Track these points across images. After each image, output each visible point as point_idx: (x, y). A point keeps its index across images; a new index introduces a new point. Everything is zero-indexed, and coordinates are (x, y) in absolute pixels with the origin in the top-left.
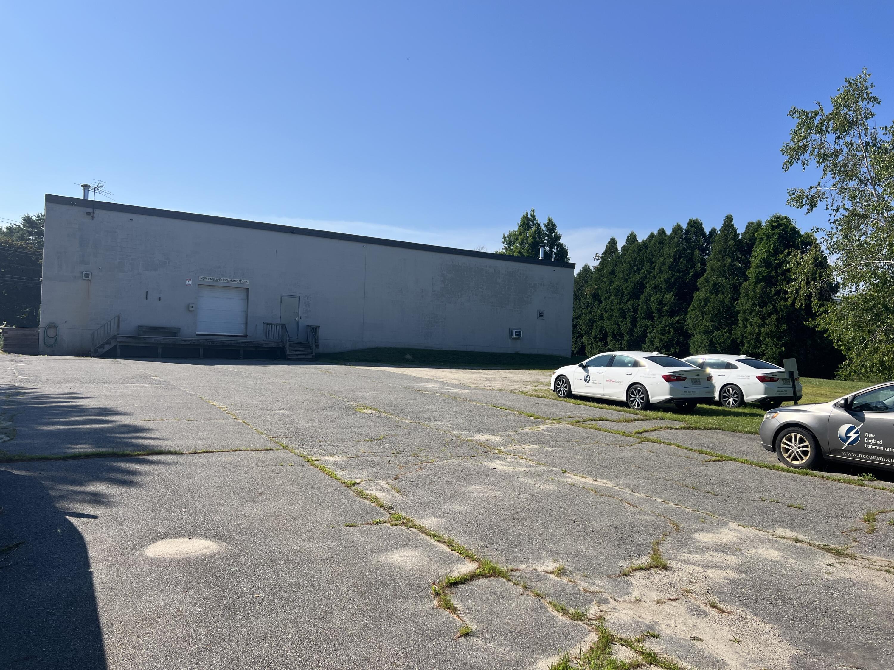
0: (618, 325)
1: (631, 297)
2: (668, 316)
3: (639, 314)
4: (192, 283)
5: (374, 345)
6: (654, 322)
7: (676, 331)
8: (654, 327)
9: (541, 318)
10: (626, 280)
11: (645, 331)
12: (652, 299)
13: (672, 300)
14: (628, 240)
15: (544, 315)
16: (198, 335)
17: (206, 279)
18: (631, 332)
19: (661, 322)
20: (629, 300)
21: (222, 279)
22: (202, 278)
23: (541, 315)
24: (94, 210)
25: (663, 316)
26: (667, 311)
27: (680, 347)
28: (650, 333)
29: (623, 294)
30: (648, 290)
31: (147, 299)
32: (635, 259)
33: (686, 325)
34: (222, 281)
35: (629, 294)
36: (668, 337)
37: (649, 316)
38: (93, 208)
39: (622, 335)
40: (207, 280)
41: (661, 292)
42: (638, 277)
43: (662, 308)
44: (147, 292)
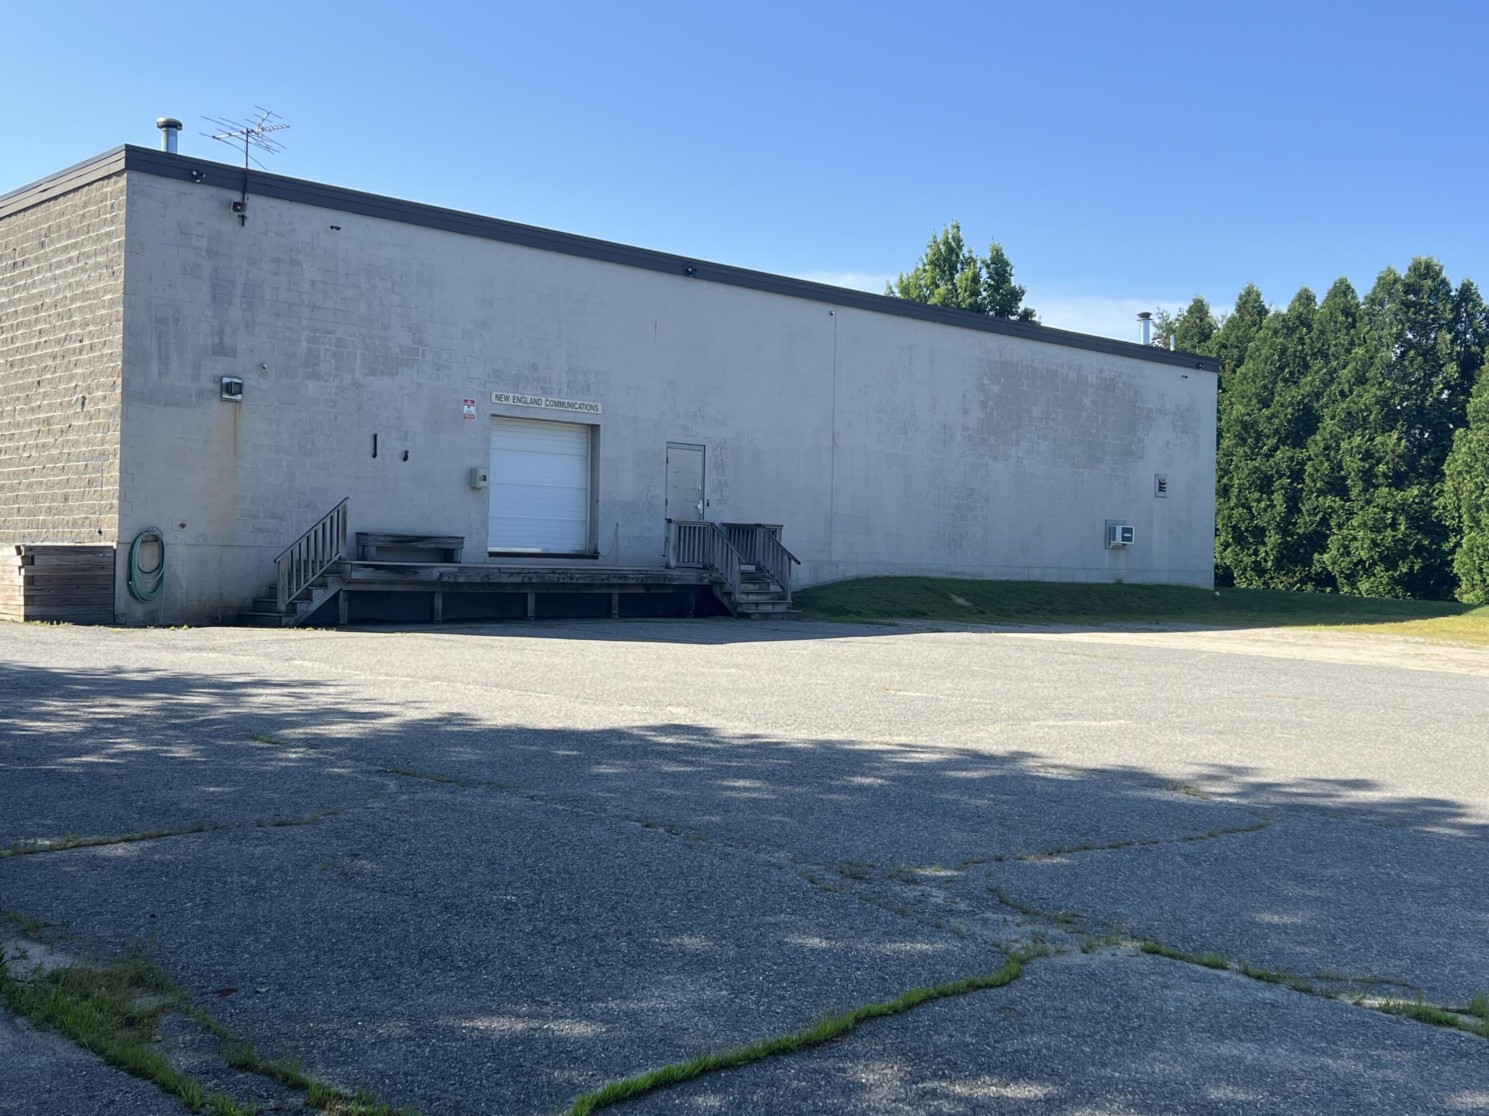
0: (1249, 509)
1: (1282, 441)
2: (1389, 486)
3: (1307, 480)
4: (477, 410)
5: (851, 572)
6: (1349, 500)
7: (1411, 519)
8: (1351, 514)
9: (1162, 494)
10: (1265, 403)
11: (1324, 521)
12: (1344, 445)
13: (1400, 450)
14: (1242, 307)
15: (1167, 486)
16: (492, 554)
17: (507, 399)
18: (1285, 526)
19: (1368, 502)
20: (1275, 449)
21: (544, 399)
22: (498, 398)
23: (1162, 487)
24: (246, 195)
25: (1376, 487)
26: (1385, 475)
27: (1424, 558)
28: (1340, 527)
29: (1259, 435)
30: (1328, 425)
31: (375, 456)
32: (1283, 352)
33: (1436, 509)
34: (543, 406)
35: (1277, 432)
36: (1394, 536)
37: (1338, 487)
38: (244, 191)
39: (1260, 533)
40: (511, 402)
41: (1366, 429)
42: (1295, 394)
43: (1372, 467)
44: (375, 436)
